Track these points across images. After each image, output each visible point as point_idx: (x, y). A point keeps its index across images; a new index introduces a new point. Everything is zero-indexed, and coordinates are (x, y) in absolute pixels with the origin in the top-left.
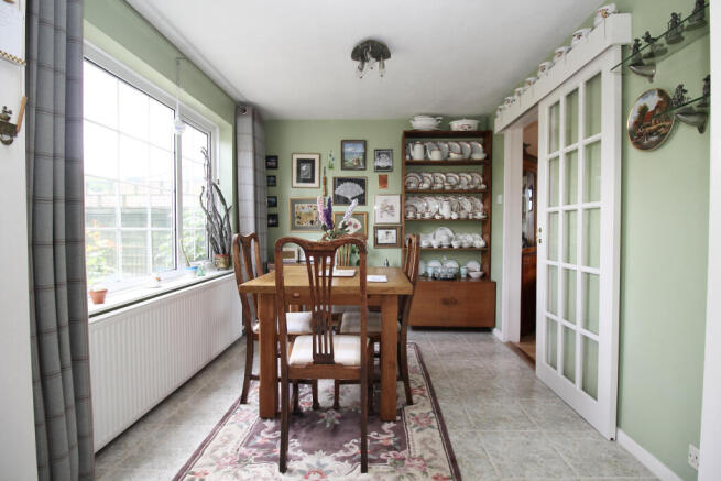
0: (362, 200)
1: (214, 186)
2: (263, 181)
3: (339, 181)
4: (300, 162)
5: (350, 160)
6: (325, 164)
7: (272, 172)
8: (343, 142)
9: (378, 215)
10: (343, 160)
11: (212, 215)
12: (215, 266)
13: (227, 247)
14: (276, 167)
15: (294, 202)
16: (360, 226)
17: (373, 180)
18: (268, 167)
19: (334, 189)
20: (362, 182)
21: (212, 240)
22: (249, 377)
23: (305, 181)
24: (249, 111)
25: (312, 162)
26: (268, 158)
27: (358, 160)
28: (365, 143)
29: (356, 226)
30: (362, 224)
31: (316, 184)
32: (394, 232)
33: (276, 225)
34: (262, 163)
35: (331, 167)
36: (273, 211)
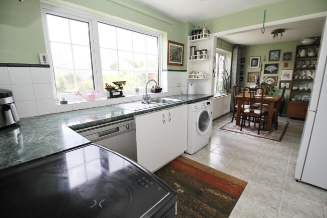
0: (275, 72)
2: (239, 67)
3: (266, 66)
4: (253, 59)
5: (272, 58)
6: (262, 59)
7: (242, 64)
8: (270, 52)
9: (282, 77)
10: (269, 58)
11: (224, 79)
12: (224, 92)
13: (227, 87)
14: (244, 62)
15: (249, 73)
16: (274, 81)
17: (281, 63)
18: (241, 62)
19: (265, 68)
20: (277, 65)
21: (224, 86)
23: (254, 66)
24: (237, 47)
25: (257, 59)
26: (242, 59)
27: (276, 58)
28: (279, 51)
29: (272, 81)
30: (275, 80)
31: (258, 67)
32: (288, 84)
33: (242, 81)
35: (264, 61)
36: (242, 76)
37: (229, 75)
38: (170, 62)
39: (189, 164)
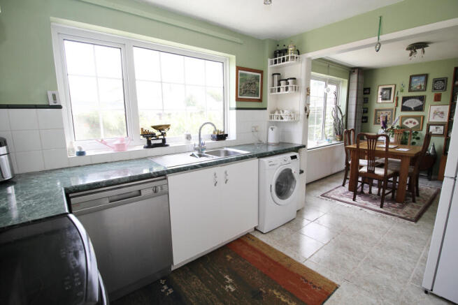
0: (420, 109)
1: (338, 107)
2: (361, 100)
3: (405, 99)
4: (384, 89)
5: (415, 86)
6: (398, 89)
7: (366, 96)
8: (411, 77)
9: (431, 117)
10: (410, 86)
11: (336, 119)
12: (336, 139)
13: (342, 132)
14: (369, 93)
15: (377, 110)
16: (417, 123)
17: (430, 95)
18: (364, 94)
20: (422, 98)
21: (336, 129)
22: (346, 178)
24: (356, 71)
25: (390, 89)
26: (365, 89)
27: (421, 86)
28: (426, 76)
29: (414, 123)
30: (419, 122)
31: (392, 100)
32: (442, 128)
33: (366, 122)
34: (361, 92)
35: (402, 91)
36: (365, 115)
37: (344, 113)
38: (239, 97)
39: (256, 247)
